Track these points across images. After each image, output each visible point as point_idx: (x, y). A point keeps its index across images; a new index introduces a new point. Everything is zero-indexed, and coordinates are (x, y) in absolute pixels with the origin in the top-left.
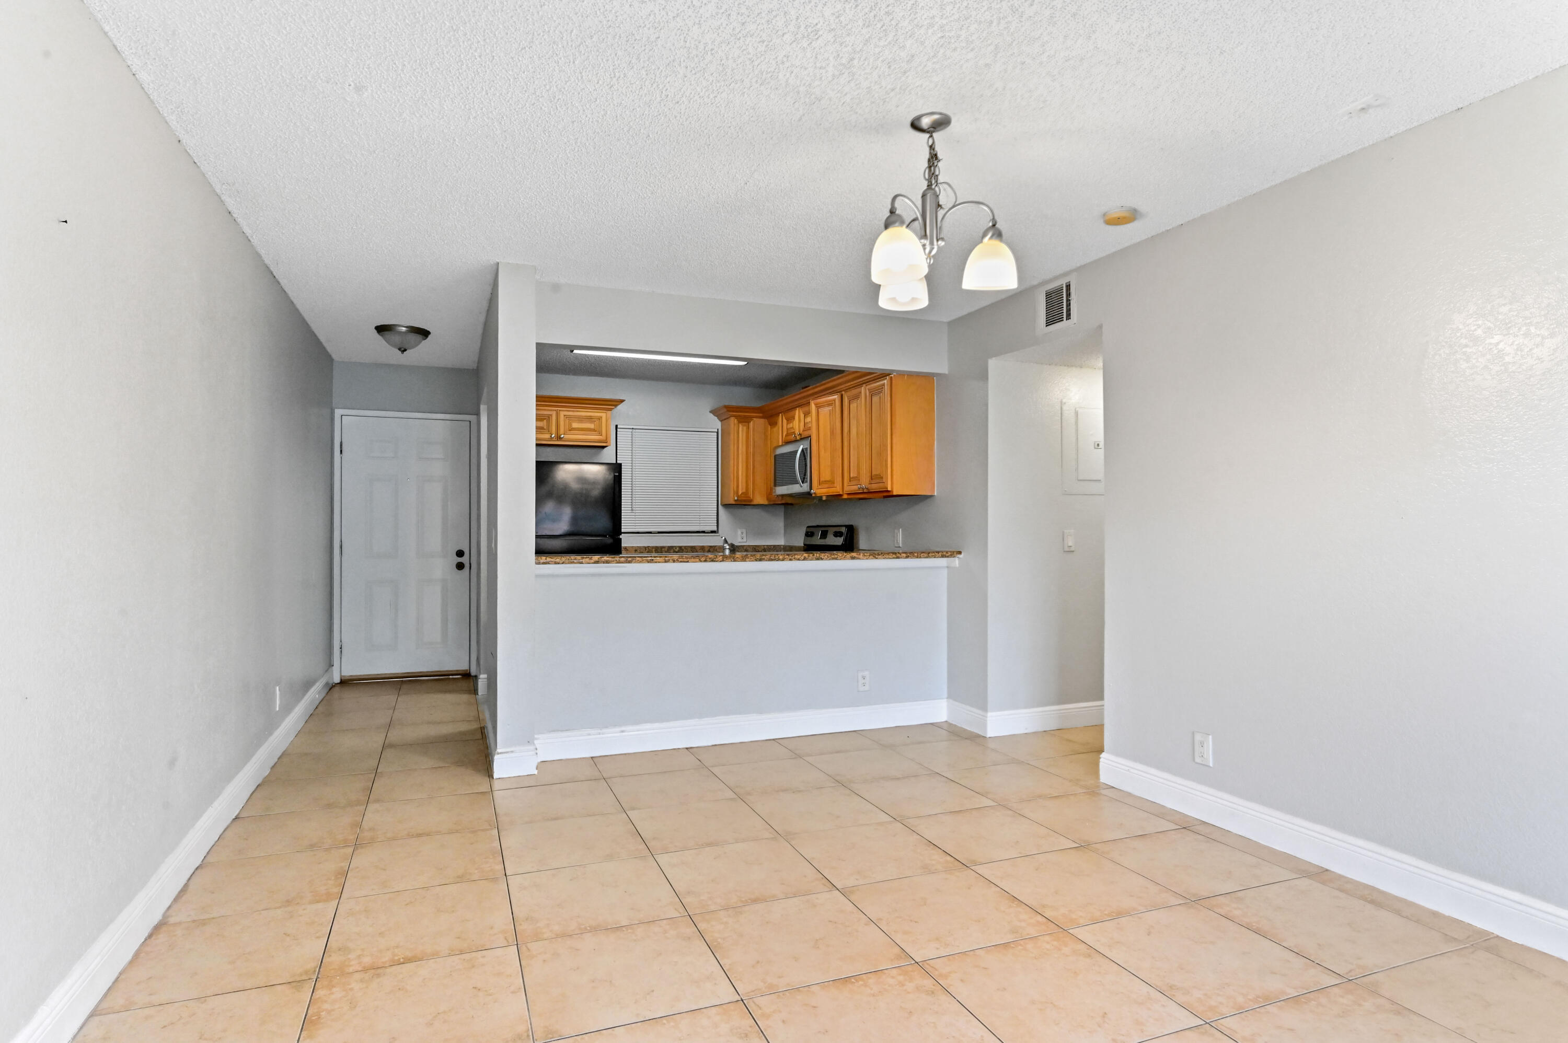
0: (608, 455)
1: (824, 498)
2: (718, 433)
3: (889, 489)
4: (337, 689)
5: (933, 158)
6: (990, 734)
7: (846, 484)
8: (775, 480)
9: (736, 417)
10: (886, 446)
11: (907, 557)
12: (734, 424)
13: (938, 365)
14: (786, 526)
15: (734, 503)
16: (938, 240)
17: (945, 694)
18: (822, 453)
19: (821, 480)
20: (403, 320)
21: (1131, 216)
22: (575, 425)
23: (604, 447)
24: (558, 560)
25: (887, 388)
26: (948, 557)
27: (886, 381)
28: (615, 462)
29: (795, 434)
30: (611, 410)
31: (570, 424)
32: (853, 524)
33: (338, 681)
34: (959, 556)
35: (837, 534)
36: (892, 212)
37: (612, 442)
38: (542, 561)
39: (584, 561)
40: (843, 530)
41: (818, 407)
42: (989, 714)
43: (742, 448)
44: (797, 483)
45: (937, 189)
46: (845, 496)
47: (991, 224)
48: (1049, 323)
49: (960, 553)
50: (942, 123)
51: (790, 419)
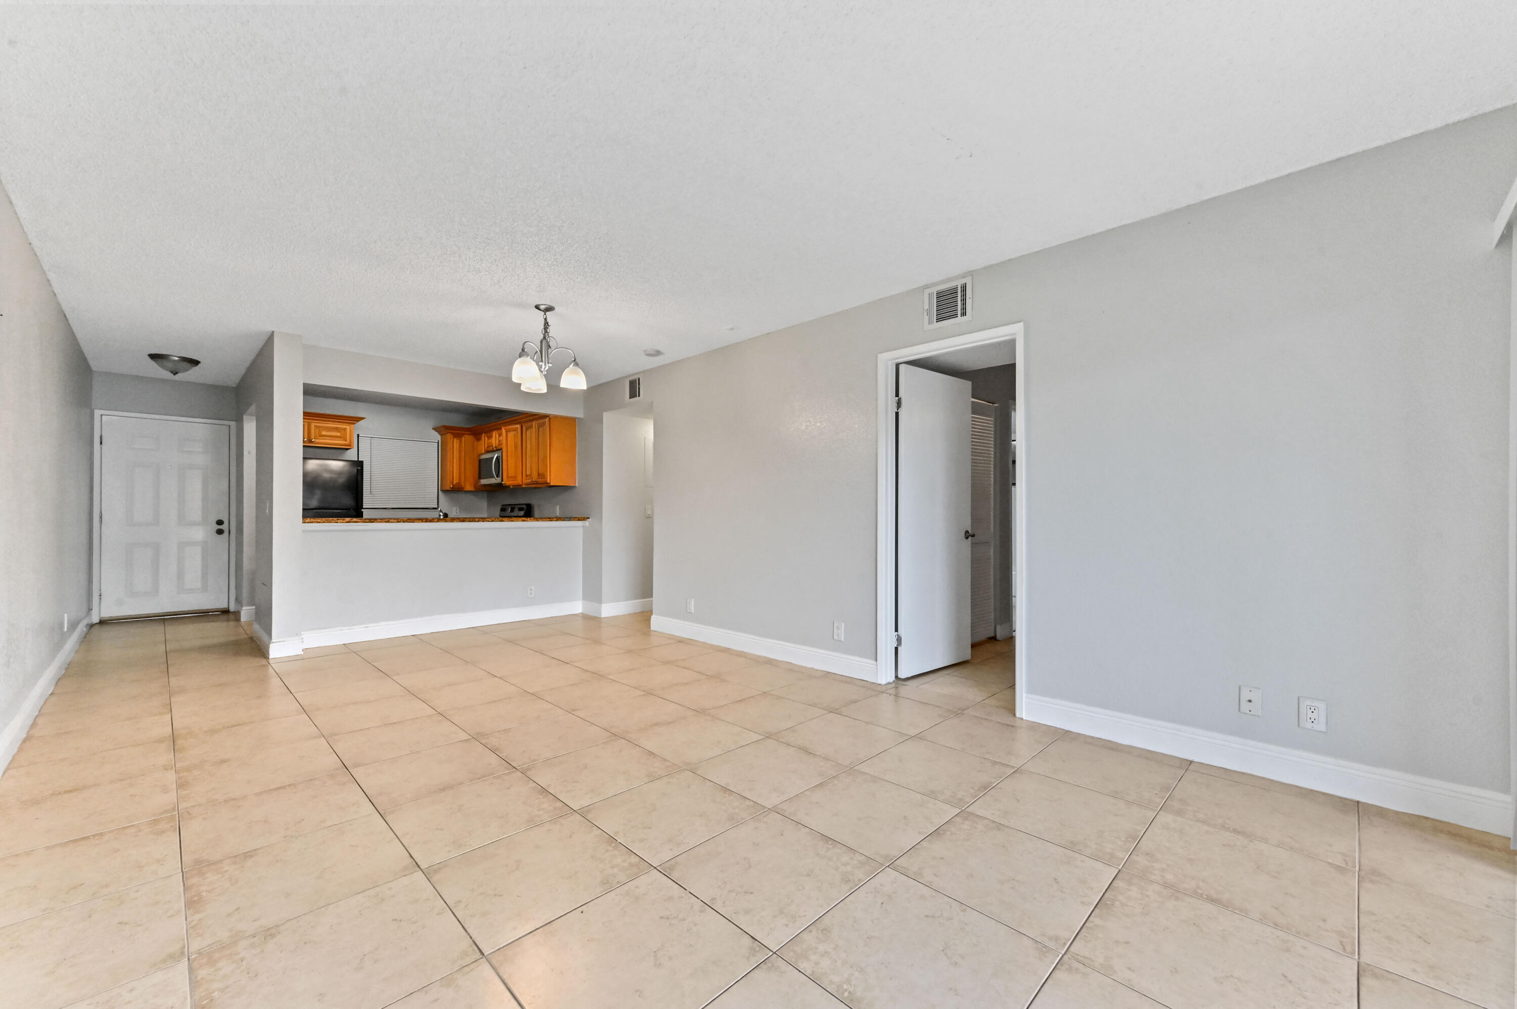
0: (352, 455)
1: (511, 487)
2: (438, 443)
3: (548, 482)
4: (97, 627)
5: (546, 325)
6: (602, 616)
7: (524, 479)
8: (480, 473)
9: (452, 433)
10: (547, 457)
11: (557, 520)
12: (451, 439)
13: (579, 414)
14: (489, 505)
15: (450, 489)
16: (548, 363)
17: (581, 598)
18: (509, 458)
19: (509, 475)
20: (176, 352)
21: (658, 353)
22: (324, 433)
23: (348, 449)
24: (319, 520)
25: (547, 423)
26: (582, 520)
27: (547, 420)
28: (357, 460)
29: (492, 447)
30: (354, 424)
31: (320, 432)
32: (531, 503)
33: (98, 621)
34: (588, 520)
35: (521, 509)
36: (523, 350)
37: (355, 445)
38: (307, 521)
39: (339, 521)
40: (524, 506)
41: (507, 432)
42: (603, 605)
43: (456, 454)
44: (493, 477)
45: (548, 339)
46: (524, 486)
47: (573, 359)
48: (630, 398)
49: (589, 518)
50: (550, 309)
51: (490, 437)
